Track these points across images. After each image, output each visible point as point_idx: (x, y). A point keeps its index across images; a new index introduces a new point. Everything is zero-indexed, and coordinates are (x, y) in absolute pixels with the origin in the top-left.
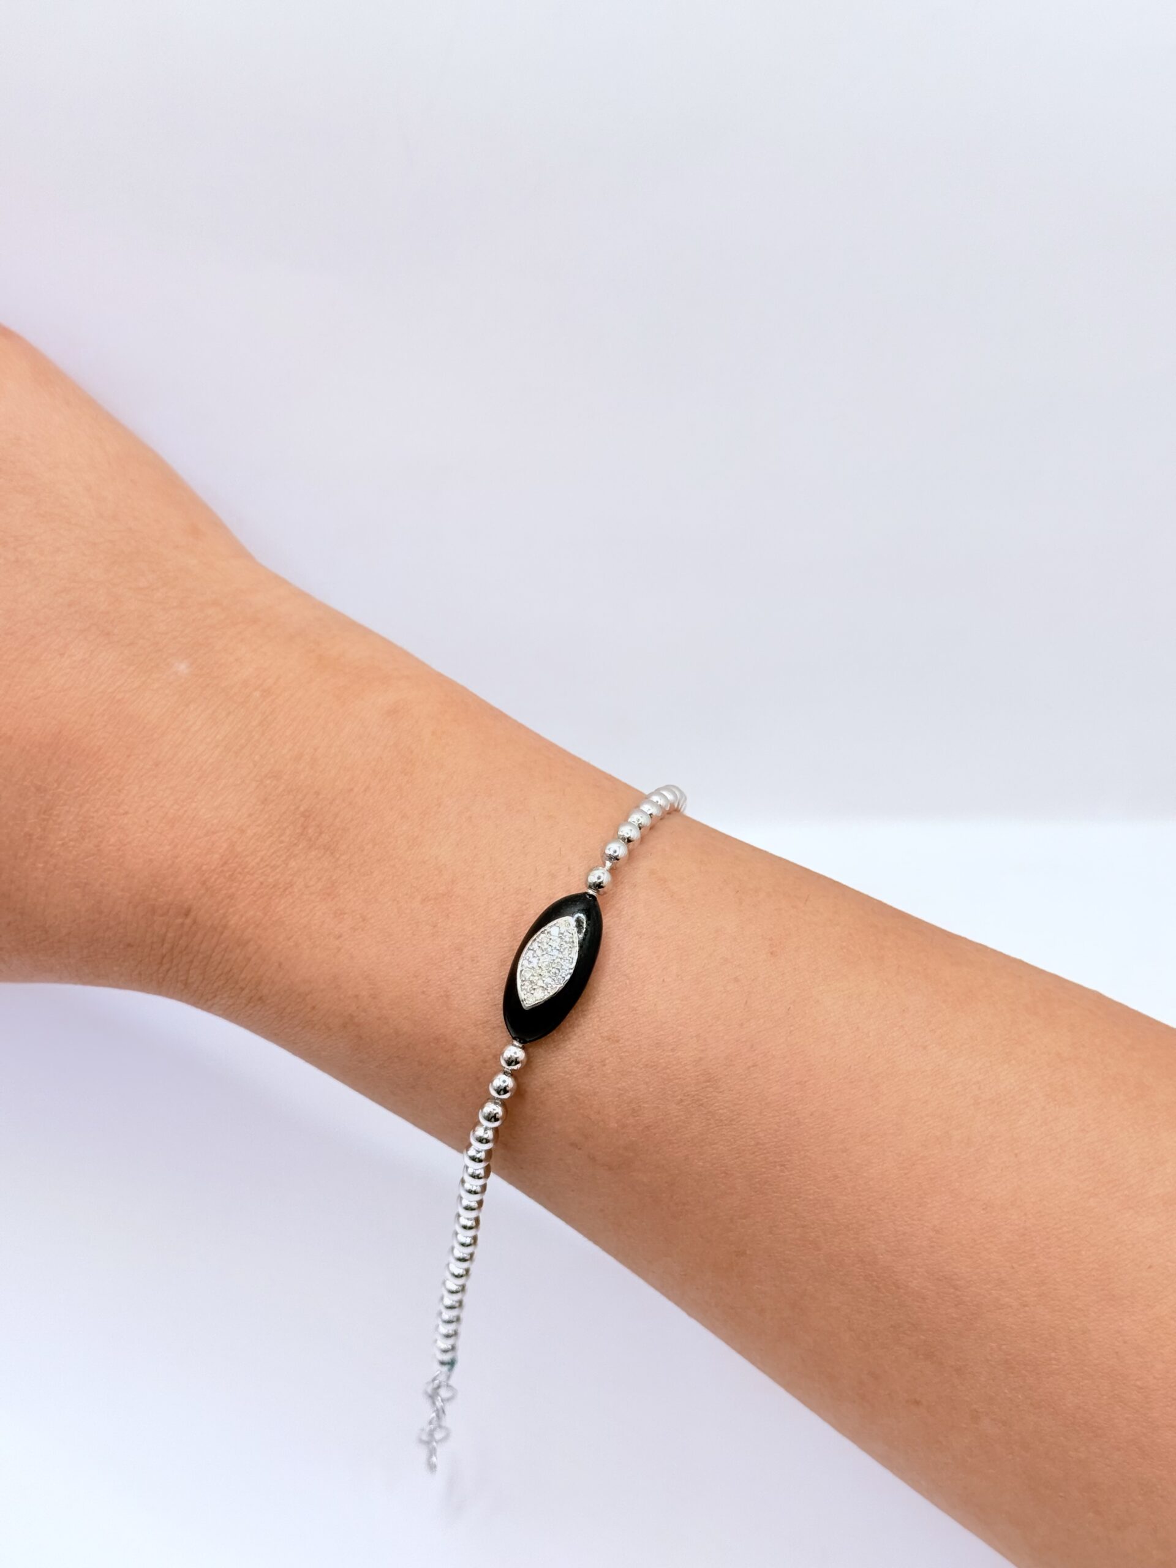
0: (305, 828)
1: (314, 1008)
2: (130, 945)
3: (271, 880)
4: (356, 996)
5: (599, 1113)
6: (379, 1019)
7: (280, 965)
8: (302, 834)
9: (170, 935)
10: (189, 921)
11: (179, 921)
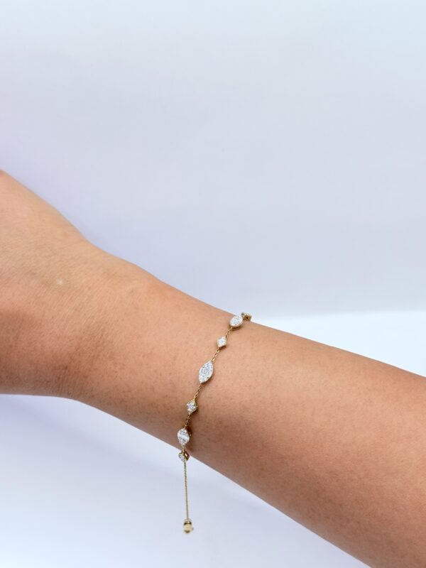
2: (48, 382)
3: (92, 355)
4: (124, 392)
7: (98, 383)
9: (61, 376)
10: (67, 371)
11: (64, 371)
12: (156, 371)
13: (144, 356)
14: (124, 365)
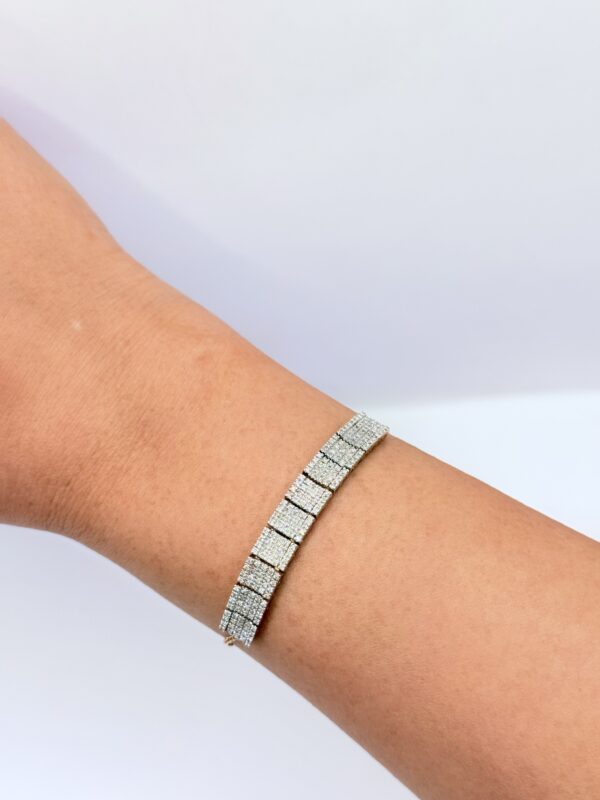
0: (143, 433)
1: (134, 549)
5: (306, 630)
6: (173, 558)
8: (142, 435)
9: (56, 497)
10: (68, 489)
11: (62, 488)
12: (225, 515)
13: (208, 481)
14: (169, 493)
